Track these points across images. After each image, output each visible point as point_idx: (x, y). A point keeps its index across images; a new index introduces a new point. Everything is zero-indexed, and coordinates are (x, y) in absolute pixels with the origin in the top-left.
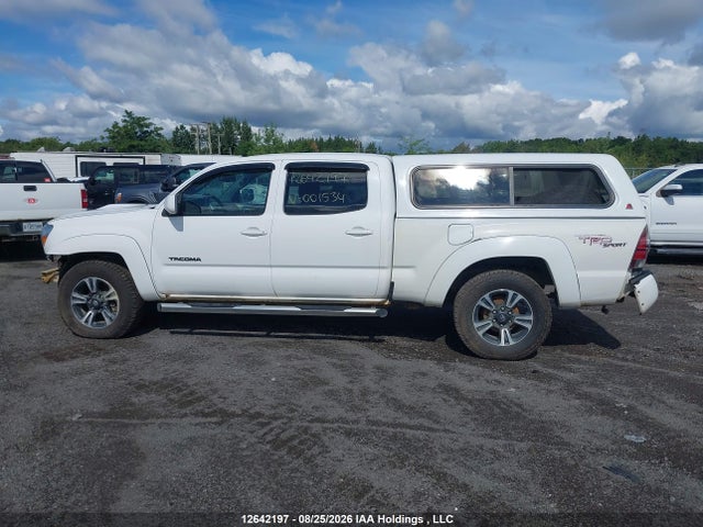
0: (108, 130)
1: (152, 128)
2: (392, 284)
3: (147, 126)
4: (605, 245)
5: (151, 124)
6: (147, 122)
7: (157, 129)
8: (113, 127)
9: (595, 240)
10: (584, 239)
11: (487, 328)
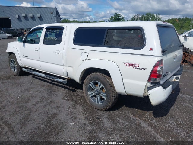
0: (110, 18)
1: (121, 17)
2: (67, 72)
3: (120, 16)
4: (136, 69)
5: (121, 16)
6: (120, 15)
7: (123, 17)
8: (111, 17)
9: (131, 65)
10: (126, 64)
11: (92, 95)
